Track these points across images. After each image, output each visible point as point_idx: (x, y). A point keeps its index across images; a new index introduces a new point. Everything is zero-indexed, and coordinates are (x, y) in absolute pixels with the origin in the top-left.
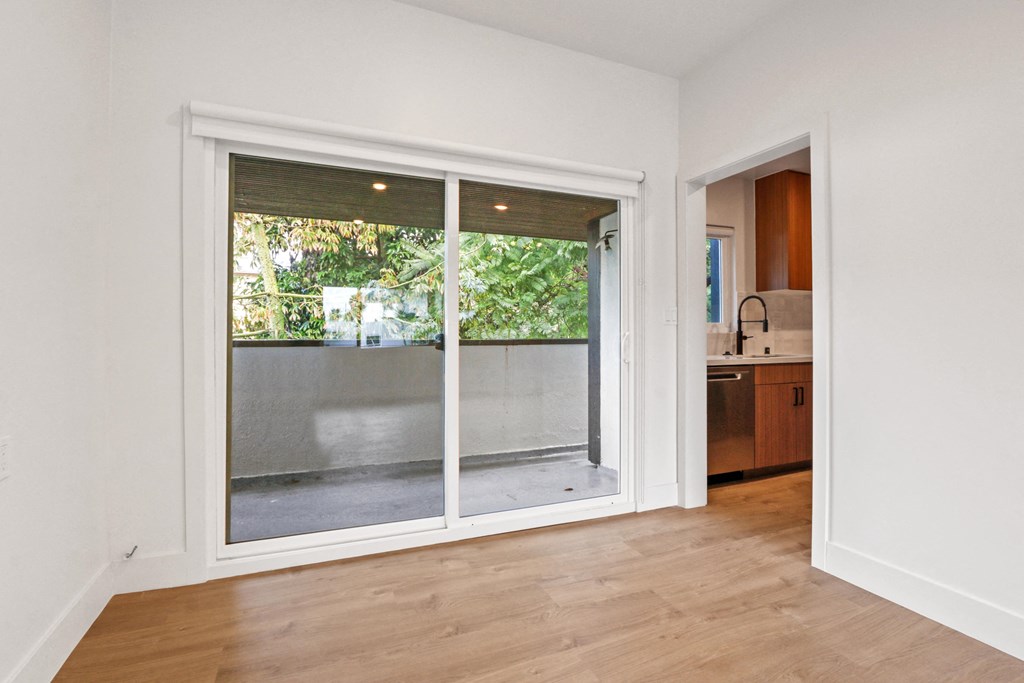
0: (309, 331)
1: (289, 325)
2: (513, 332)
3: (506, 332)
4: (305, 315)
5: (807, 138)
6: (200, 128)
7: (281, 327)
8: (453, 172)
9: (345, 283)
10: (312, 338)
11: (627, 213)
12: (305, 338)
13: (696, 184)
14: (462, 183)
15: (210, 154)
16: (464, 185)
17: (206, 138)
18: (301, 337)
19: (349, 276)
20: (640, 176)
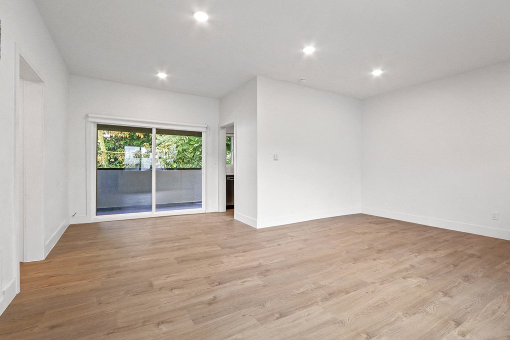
0: (118, 165)
1: (110, 162)
2: (191, 165)
3: (188, 165)
4: (116, 159)
5: (233, 123)
6: (90, 119)
7: (107, 163)
8: (154, 127)
9: (133, 146)
10: (120, 167)
11: (204, 135)
12: (116, 167)
13: (223, 128)
14: (156, 129)
15: (92, 125)
16: (157, 129)
17: (91, 122)
18: (115, 167)
19: (135, 143)
20: (206, 126)
